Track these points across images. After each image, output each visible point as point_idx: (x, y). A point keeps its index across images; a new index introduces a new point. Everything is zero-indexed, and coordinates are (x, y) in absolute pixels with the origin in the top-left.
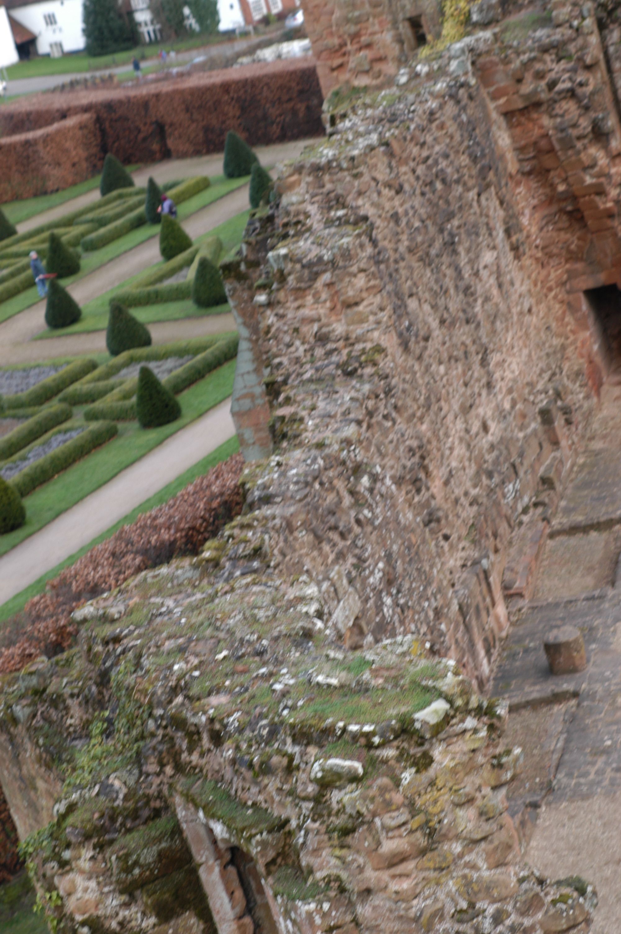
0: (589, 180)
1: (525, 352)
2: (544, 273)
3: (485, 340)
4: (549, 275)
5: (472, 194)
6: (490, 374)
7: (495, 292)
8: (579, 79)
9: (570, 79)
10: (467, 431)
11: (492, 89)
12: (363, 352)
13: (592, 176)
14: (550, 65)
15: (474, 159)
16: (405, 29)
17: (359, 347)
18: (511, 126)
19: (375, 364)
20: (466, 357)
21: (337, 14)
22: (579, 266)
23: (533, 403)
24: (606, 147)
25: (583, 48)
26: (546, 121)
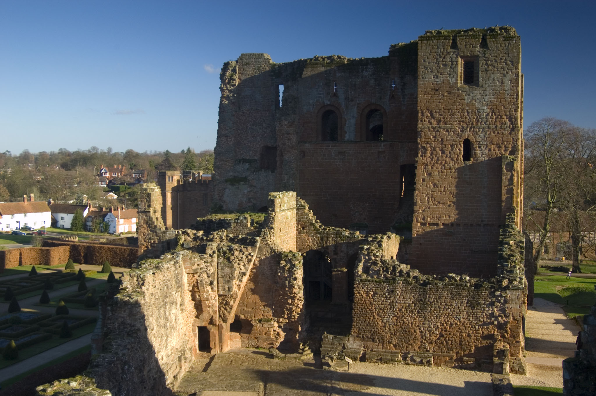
0: (205, 296)
1: (178, 340)
2: (188, 319)
3: (168, 334)
5: (174, 293)
7: (174, 321)
8: (209, 269)
11: (185, 266)
12: (134, 330)
15: (177, 283)
17: (133, 328)
18: (188, 277)
19: (137, 334)
22: (197, 320)
23: (177, 354)
24: (212, 289)
26: (198, 278)
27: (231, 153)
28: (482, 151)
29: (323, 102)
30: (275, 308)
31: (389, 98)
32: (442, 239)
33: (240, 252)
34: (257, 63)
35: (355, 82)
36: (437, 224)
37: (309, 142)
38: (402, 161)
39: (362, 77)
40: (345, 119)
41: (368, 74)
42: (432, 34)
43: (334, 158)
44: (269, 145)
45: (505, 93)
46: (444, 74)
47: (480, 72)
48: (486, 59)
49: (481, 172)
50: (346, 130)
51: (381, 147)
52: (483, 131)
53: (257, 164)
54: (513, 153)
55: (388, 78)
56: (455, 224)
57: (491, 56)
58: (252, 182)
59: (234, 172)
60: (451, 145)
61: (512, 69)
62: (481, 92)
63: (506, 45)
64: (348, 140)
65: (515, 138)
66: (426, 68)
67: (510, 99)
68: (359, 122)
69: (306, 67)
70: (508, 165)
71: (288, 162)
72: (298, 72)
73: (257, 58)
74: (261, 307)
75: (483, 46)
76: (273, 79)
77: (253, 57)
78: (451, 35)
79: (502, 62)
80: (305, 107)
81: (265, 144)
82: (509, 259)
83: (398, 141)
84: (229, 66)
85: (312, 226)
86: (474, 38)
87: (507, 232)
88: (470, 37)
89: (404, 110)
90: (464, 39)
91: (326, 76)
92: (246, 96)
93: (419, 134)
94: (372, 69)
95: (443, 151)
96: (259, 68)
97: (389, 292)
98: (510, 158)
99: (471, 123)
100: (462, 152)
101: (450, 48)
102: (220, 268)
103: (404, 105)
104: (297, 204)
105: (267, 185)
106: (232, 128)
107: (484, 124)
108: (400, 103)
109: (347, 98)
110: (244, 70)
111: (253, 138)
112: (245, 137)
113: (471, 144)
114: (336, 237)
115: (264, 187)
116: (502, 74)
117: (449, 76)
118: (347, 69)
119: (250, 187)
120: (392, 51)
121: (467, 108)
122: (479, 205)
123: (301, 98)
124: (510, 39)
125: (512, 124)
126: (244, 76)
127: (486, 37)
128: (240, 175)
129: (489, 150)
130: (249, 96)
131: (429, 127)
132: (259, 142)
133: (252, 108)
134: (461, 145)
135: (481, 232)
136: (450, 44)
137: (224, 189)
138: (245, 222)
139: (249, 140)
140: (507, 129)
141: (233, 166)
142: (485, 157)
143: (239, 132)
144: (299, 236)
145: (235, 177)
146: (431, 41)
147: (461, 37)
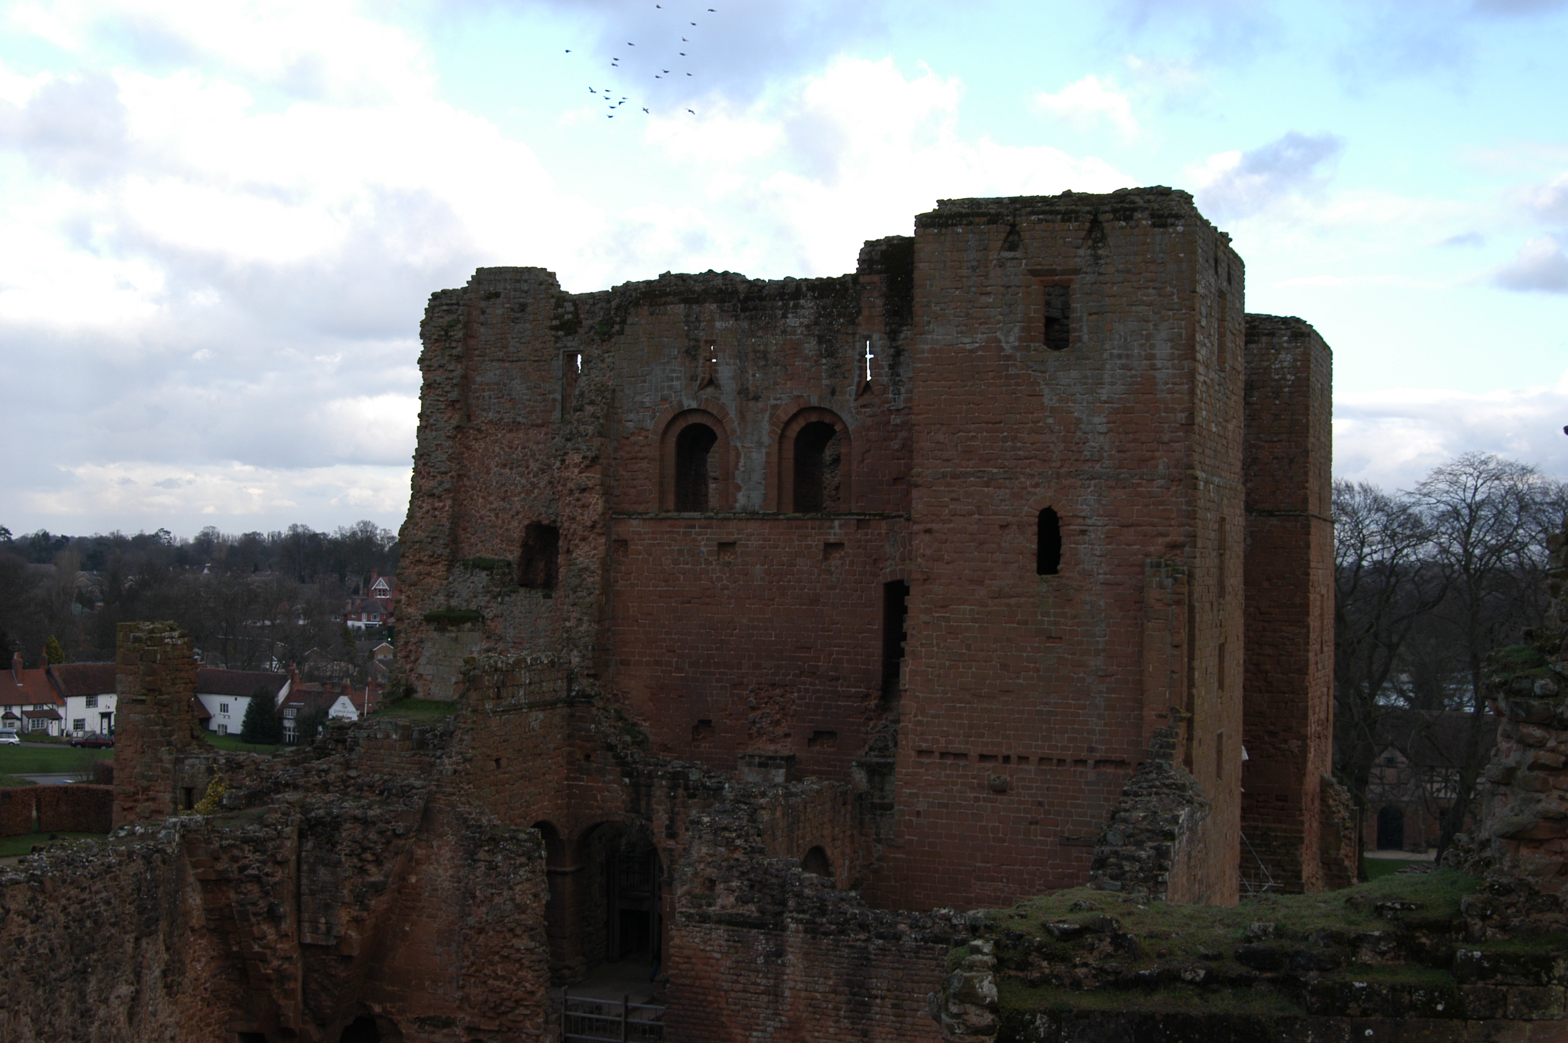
0: (256, 948)
4: (212, 1012)
5: (130, 937)
8: (267, 870)
9: (258, 868)
11: (194, 859)
13: (260, 946)
14: (247, 854)
15: (141, 910)
16: (180, 795)
21: (137, 770)
24: (277, 927)
25: (280, 847)
26: (232, 895)
27: (441, 541)
28: (1093, 544)
29: (680, 403)
30: (463, 987)
31: (857, 390)
32: (977, 799)
33: (365, 822)
34: (518, 294)
35: (766, 345)
36: (965, 756)
37: (640, 514)
38: (890, 571)
39: (784, 332)
40: (736, 449)
41: (801, 323)
42: (955, 209)
43: (705, 560)
44: (546, 522)
45: (1154, 377)
46: (986, 323)
47: (1085, 318)
48: (1101, 278)
49: (1088, 607)
50: (739, 481)
51: (832, 531)
52: (1095, 486)
53: (510, 573)
54: (1178, 552)
55: (854, 334)
56: (1014, 758)
57: (1117, 271)
58: (493, 625)
59: (449, 596)
60: (1003, 527)
61: (1176, 307)
62: (1089, 373)
63: (1158, 238)
64: (744, 510)
65: (1184, 507)
66: (937, 304)
67: (1169, 396)
68: (775, 458)
69: (637, 304)
70: (1161, 586)
71: (580, 570)
72: (618, 319)
73: (518, 281)
74: (427, 983)
75: (1095, 241)
76: (557, 339)
77: (508, 277)
78: (1006, 212)
79: (1148, 288)
80: (631, 416)
81: (534, 519)
82: (1121, 867)
83: (881, 515)
84: (444, 301)
85: (610, 754)
86: (1069, 220)
87: (1145, 785)
88: (1059, 217)
89: (897, 425)
90: (1040, 221)
91: (689, 330)
92: (487, 384)
93: (915, 493)
94: (812, 308)
95: (981, 544)
96: (523, 308)
97: (767, 956)
98: (1167, 565)
99: (1059, 464)
100: (1035, 546)
101: (1002, 249)
102: (305, 867)
103: (898, 410)
104: (569, 690)
105: (532, 632)
106: (446, 473)
107: (1097, 467)
108: (887, 406)
109: (743, 392)
110: (483, 313)
111: (503, 499)
112: (483, 497)
113: (1060, 523)
114: (674, 787)
115: (522, 638)
116: (1147, 321)
117: (1000, 329)
118: (744, 310)
119: (488, 637)
120: (867, 258)
121: (1050, 420)
122: (1082, 702)
123: (622, 391)
124: (1169, 221)
125: (1176, 467)
126: (482, 330)
127: (1102, 218)
128: (465, 604)
129: (1109, 544)
130: (495, 384)
131: (943, 473)
132: (518, 513)
133: (501, 419)
134: (1030, 525)
135: (1087, 783)
136: (1004, 235)
137: (422, 641)
138: (394, 736)
139: (494, 506)
140: (1161, 482)
141: (447, 579)
142: (1101, 562)
143: (468, 483)
144: (574, 779)
145: (450, 609)
146: (950, 228)
147: (1033, 218)
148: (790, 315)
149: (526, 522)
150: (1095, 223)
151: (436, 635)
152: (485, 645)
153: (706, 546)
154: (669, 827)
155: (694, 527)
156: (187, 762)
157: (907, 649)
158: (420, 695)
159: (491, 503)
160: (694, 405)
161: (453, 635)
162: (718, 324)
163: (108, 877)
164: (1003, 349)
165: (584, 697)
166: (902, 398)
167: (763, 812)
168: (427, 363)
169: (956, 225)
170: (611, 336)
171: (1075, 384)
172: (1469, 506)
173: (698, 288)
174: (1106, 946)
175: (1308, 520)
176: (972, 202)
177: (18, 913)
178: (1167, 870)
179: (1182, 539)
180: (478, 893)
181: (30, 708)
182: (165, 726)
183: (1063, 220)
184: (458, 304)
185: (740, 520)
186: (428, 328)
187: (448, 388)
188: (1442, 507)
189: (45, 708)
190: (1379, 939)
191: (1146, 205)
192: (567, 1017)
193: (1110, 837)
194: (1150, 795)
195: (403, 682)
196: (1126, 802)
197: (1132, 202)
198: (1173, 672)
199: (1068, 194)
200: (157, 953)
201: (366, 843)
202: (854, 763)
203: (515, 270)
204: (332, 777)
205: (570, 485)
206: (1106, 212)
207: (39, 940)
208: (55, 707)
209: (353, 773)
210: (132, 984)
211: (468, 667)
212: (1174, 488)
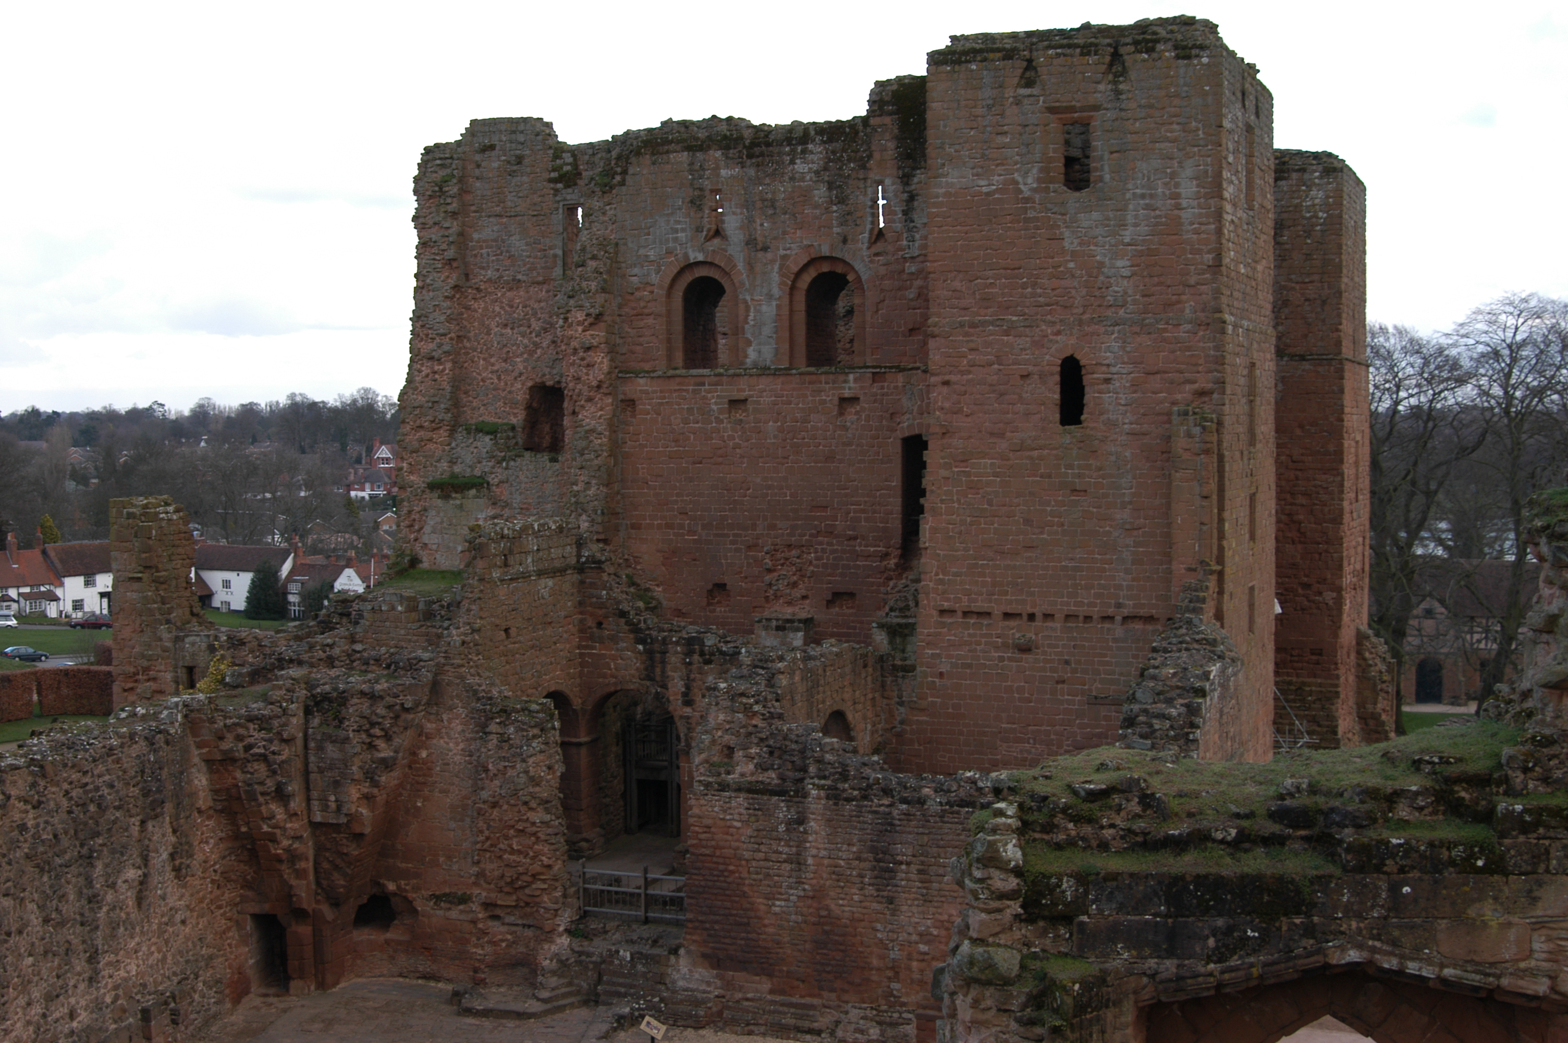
0: (265, 828)
1: (156, 956)
2: (218, 892)
3: (99, 942)
4: (223, 895)
5: (136, 820)
6: (97, 972)
7: (130, 903)
8: (273, 748)
9: (264, 746)
10: (44, 1016)
13: (269, 826)
14: (252, 732)
16: (182, 675)
18: (211, 771)
20: (67, 954)
21: (137, 650)
22: (250, 894)
23: (138, 1001)
24: (286, 805)
25: (285, 725)
26: (239, 775)
27: (442, 406)
28: (1117, 393)
29: (686, 256)
30: (479, 862)
31: (870, 238)
32: (1001, 659)
33: (373, 697)
34: (513, 145)
35: (774, 193)
36: (988, 614)
37: (648, 372)
38: (907, 426)
39: (792, 179)
40: (746, 302)
41: (810, 169)
42: (968, 45)
43: (716, 418)
44: (550, 383)
45: (1180, 217)
46: (1002, 164)
47: (1106, 156)
48: (1123, 114)
49: (1113, 458)
50: (749, 336)
51: (847, 385)
52: (1119, 332)
53: (514, 437)
54: (1206, 399)
55: (865, 179)
56: (1039, 616)
57: (1140, 106)
58: (498, 491)
59: (452, 462)
60: (1023, 377)
61: (1202, 143)
62: (1111, 214)
63: (1182, 71)
64: (755, 365)
65: (1212, 353)
66: (951, 145)
67: (1195, 236)
68: (785, 311)
69: (638, 153)
70: (1189, 435)
71: (587, 432)
72: (619, 170)
73: (514, 132)
74: (441, 859)
75: (1116, 75)
76: (557, 191)
77: (503, 128)
78: (1022, 47)
79: (1171, 123)
80: (636, 271)
81: (538, 380)
82: (1151, 726)
83: (897, 367)
84: (438, 155)
85: (623, 620)
86: (1088, 54)
87: (1174, 640)
88: (1078, 50)
89: (912, 274)
90: (1058, 55)
91: (693, 179)
92: (484, 241)
93: (932, 343)
94: (821, 153)
95: (1002, 395)
96: (519, 160)
97: (789, 823)
98: (1195, 413)
99: (1081, 310)
100: (1057, 396)
101: (1019, 86)
102: (312, 745)
103: (912, 258)
104: (579, 556)
105: (539, 497)
106: (445, 335)
107: (1121, 312)
108: (901, 253)
109: (751, 242)
110: (478, 166)
111: (505, 361)
112: (484, 359)
113: (1083, 372)
114: (690, 653)
115: (529, 504)
116: (1171, 159)
117: (1017, 170)
118: (750, 156)
119: (494, 504)
120: (877, 98)
121: (1071, 265)
122: (1108, 556)
123: (626, 244)
124: (1194, 52)
125: (1203, 311)
126: (478, 184)
127: (1122, 50)
128: (469, 470)
129: (1135, 392)
130: (493, 241)
131: (960, 322)
132: (521, 374)
133: (501, 277)
134: (1052, 374)
135: (1115, 640)
136: (1020, 71)
137: (425, 510)
138: (400, 608)
139: (495, 368)
140: (1188, 327)
141: (449, 445)
142: (1126, 412)
143: (468, 345)
144: (586, 647)
145: (453, 476)
146: (964, 65)
147: (1050, 52)
148: (798, 161)
149: (530, 384)
150: (1116, 56)
151: (439, 502)
152: (491, 512)
153: (716, 403)
154: (685, 695)
155: (703, 384)
156: (187, 640)
157: (927, 506)
158: (425, 565)
159: (493, 365)
160: (701, 258)
161: (458, 502)
162: (723, 172)
163: (110, 759)
164: (1021, 192)
165: (594, 563)
166: (917, 244)
167: (781, 676)
168: (422, 220)
169: (969, 62)
170: (612, 188)
171: (1096, 227)
172: (1510, 346)
173: (702, 135)
174: (1134, 806)
175: (1341, 363)
176: (987, 38)
177: (20, 799)
178: (1198, 727)
179: (1210, 385)
180: (490, 766)
181: (27, 590)
182: (163, 603)
183: (1082, 54)
184: (452, 158)
185: (751, 375)
186: (421, 184)
187: (444, 246)
188: (1481, 348)
189: (43, 589)
190: (1417, 794)
191: (1169, 36)
192: (585, 890)
193: (1139, 695)
194: (1180, 650)
195: (408, 552)
196: (1155, 659)
197: (1155, 33)
198: (1202, 524)
199: (1087, 27)
200: (164, 835)
201: (374, 719)
202: (874, 625)
203: (510, 121)
204: (337, 651)
205: (574, 344)
206: (1127, 44)
207: (42, 826)
208: (52, 588)
209: (358, 647)
210: (139, 868)
211: (473, 534)
212: (1201, 333)
